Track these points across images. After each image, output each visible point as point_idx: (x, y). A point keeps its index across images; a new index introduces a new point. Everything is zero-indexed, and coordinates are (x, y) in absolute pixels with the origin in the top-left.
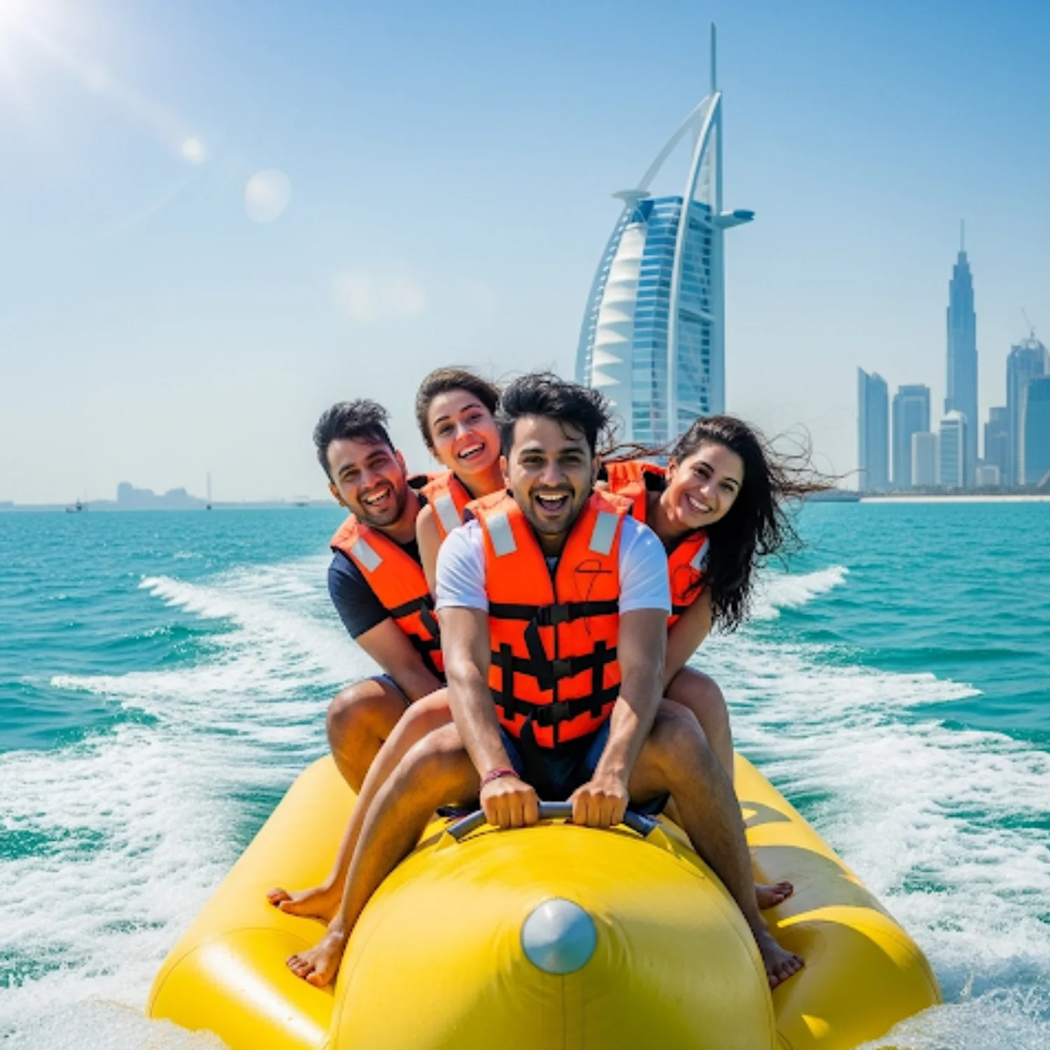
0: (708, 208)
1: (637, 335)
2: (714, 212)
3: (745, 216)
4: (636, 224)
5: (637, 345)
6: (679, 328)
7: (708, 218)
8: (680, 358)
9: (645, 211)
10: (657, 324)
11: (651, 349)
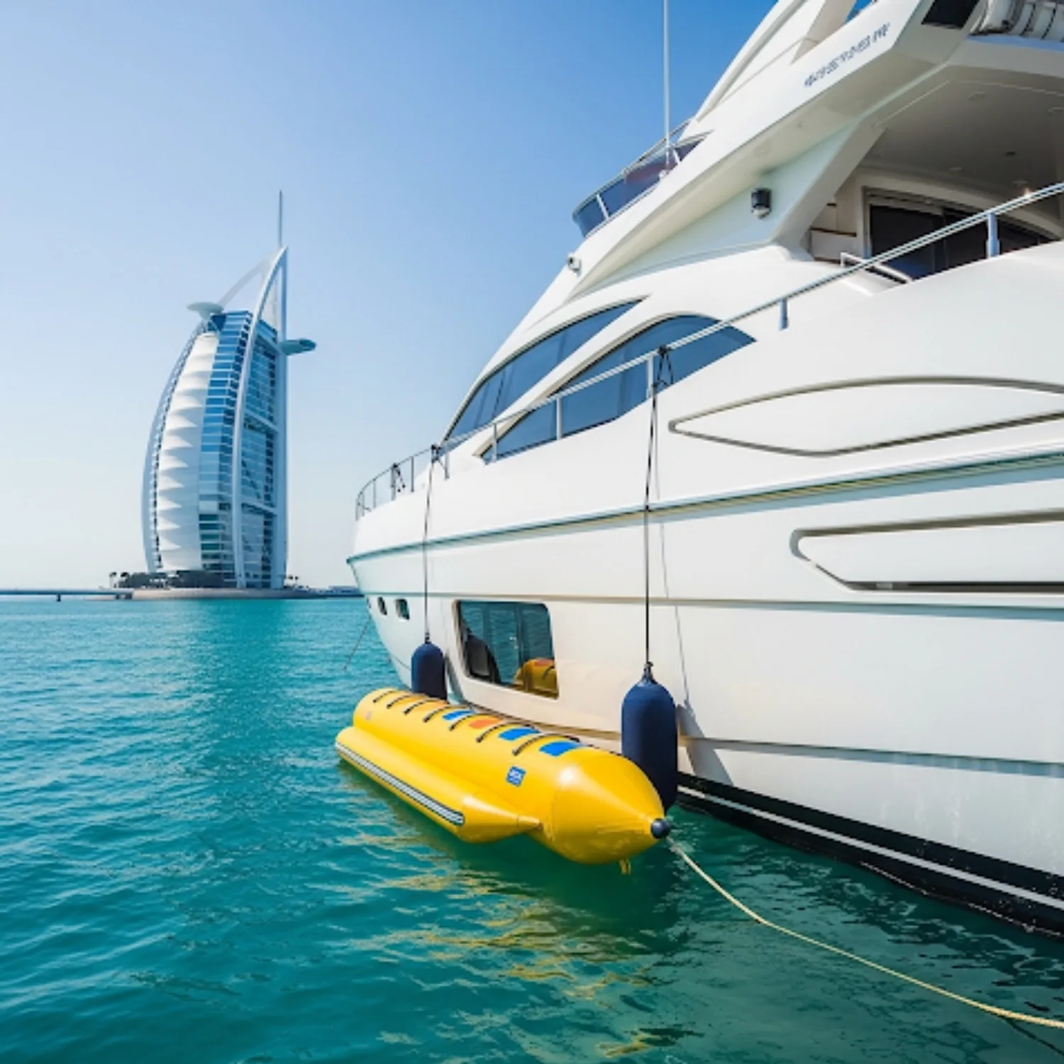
0: (274, 331)
1: (204, 439)
2: (280, 335)
3: (306, 345)
4: (209, 334)
5: (204, 449)
6: (244, 436)
7: (274, 340)
8: (244, 464)
9: (218, 321)
10: (224, 430)
11: (217, 453)
